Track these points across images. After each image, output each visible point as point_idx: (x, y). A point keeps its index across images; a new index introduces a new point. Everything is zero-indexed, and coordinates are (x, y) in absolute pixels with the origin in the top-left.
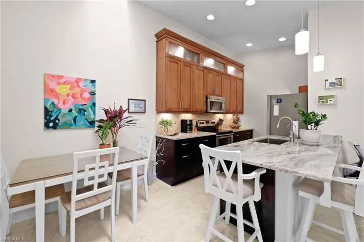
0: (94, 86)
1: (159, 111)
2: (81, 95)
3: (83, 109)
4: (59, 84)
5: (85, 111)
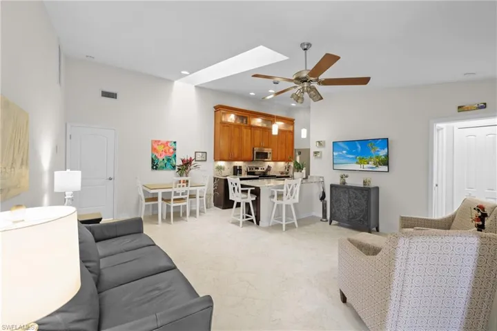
0: (176, 145)
1: (216, 160)
2: (169, 151)
4: (158, 145)
5: (171, 160)
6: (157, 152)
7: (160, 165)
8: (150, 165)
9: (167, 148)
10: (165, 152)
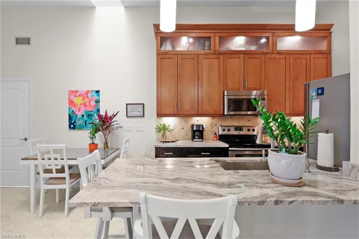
0: (99, 96)
2: (90, 104)
3: (91, 115)
4: (76, 96)
5: (92, 116)
6: (75, 106)
7: (78, 123)
8: (68, 123)
9: (87, 100)
10: (85, 106)
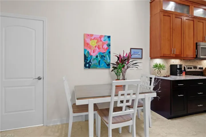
0: (110, 40)
2: (103, 46)
3: (104, 56)
4: (91, 40)
5: (105, 57)
6: (90, 47)
7: (93, 63)
8: (83, 63)
9: (100, 43)
10: (99, 48)
